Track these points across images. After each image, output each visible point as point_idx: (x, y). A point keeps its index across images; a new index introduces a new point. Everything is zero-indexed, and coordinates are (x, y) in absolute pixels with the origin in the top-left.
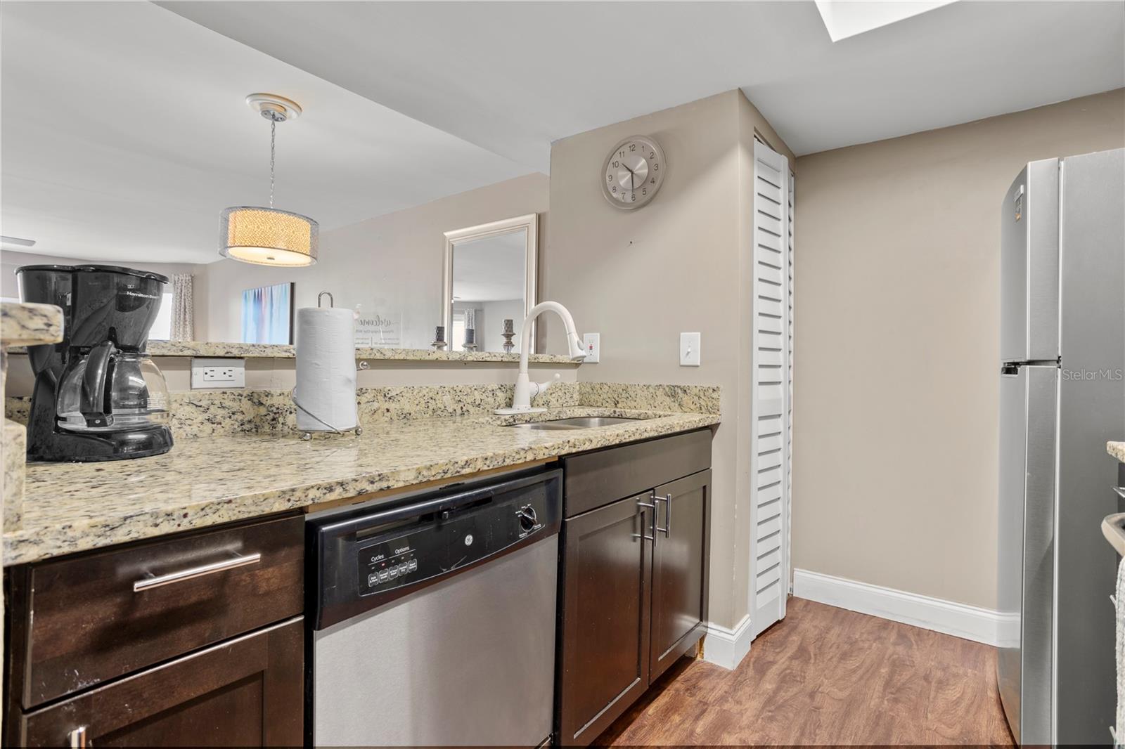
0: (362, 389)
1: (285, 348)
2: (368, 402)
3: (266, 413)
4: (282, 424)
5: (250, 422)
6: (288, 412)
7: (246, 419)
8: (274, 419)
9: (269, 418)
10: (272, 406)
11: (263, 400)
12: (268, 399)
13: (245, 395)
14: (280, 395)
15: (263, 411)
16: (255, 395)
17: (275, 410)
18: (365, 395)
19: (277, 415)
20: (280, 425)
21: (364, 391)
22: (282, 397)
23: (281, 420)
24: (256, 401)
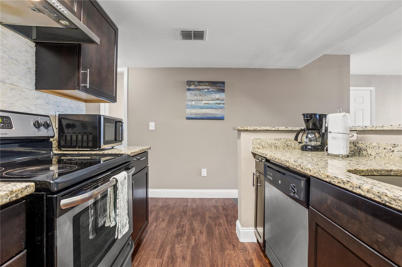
0: (395, 144)
1: (362, 127)
2: (399, 151)
3: (357, 149)
4: (362, 154)
5: (353, 151)
6: (364, 150)
7: (352, 150)
8: (359, 152)
9: (358, 151)
10: (359, 147)
11: (357, 144)
12: (358, 144)
13: (352, 142)
14: (361, 143)
15: (356, 148)
16: (354, 142)
17: (360, 149)
18: (397, 147)
19: (360, 150)
20: (361, 154)
21: (396, 145)
22: (362, 144)
23: (361, 152)
24: (355, 145)
